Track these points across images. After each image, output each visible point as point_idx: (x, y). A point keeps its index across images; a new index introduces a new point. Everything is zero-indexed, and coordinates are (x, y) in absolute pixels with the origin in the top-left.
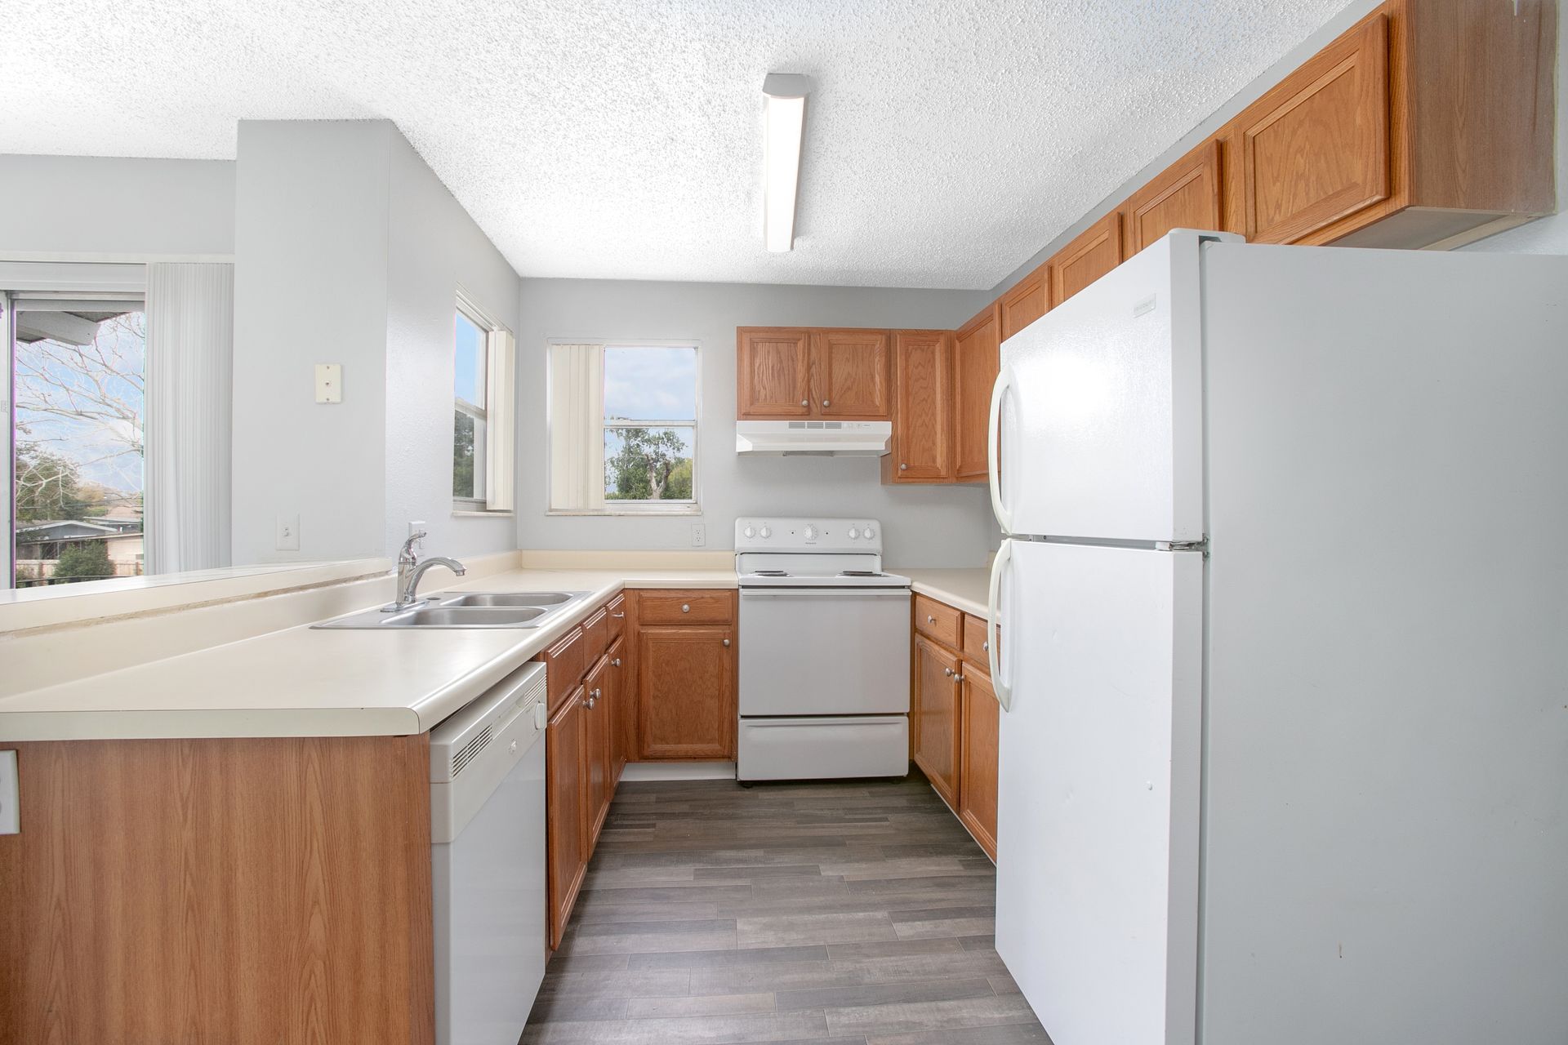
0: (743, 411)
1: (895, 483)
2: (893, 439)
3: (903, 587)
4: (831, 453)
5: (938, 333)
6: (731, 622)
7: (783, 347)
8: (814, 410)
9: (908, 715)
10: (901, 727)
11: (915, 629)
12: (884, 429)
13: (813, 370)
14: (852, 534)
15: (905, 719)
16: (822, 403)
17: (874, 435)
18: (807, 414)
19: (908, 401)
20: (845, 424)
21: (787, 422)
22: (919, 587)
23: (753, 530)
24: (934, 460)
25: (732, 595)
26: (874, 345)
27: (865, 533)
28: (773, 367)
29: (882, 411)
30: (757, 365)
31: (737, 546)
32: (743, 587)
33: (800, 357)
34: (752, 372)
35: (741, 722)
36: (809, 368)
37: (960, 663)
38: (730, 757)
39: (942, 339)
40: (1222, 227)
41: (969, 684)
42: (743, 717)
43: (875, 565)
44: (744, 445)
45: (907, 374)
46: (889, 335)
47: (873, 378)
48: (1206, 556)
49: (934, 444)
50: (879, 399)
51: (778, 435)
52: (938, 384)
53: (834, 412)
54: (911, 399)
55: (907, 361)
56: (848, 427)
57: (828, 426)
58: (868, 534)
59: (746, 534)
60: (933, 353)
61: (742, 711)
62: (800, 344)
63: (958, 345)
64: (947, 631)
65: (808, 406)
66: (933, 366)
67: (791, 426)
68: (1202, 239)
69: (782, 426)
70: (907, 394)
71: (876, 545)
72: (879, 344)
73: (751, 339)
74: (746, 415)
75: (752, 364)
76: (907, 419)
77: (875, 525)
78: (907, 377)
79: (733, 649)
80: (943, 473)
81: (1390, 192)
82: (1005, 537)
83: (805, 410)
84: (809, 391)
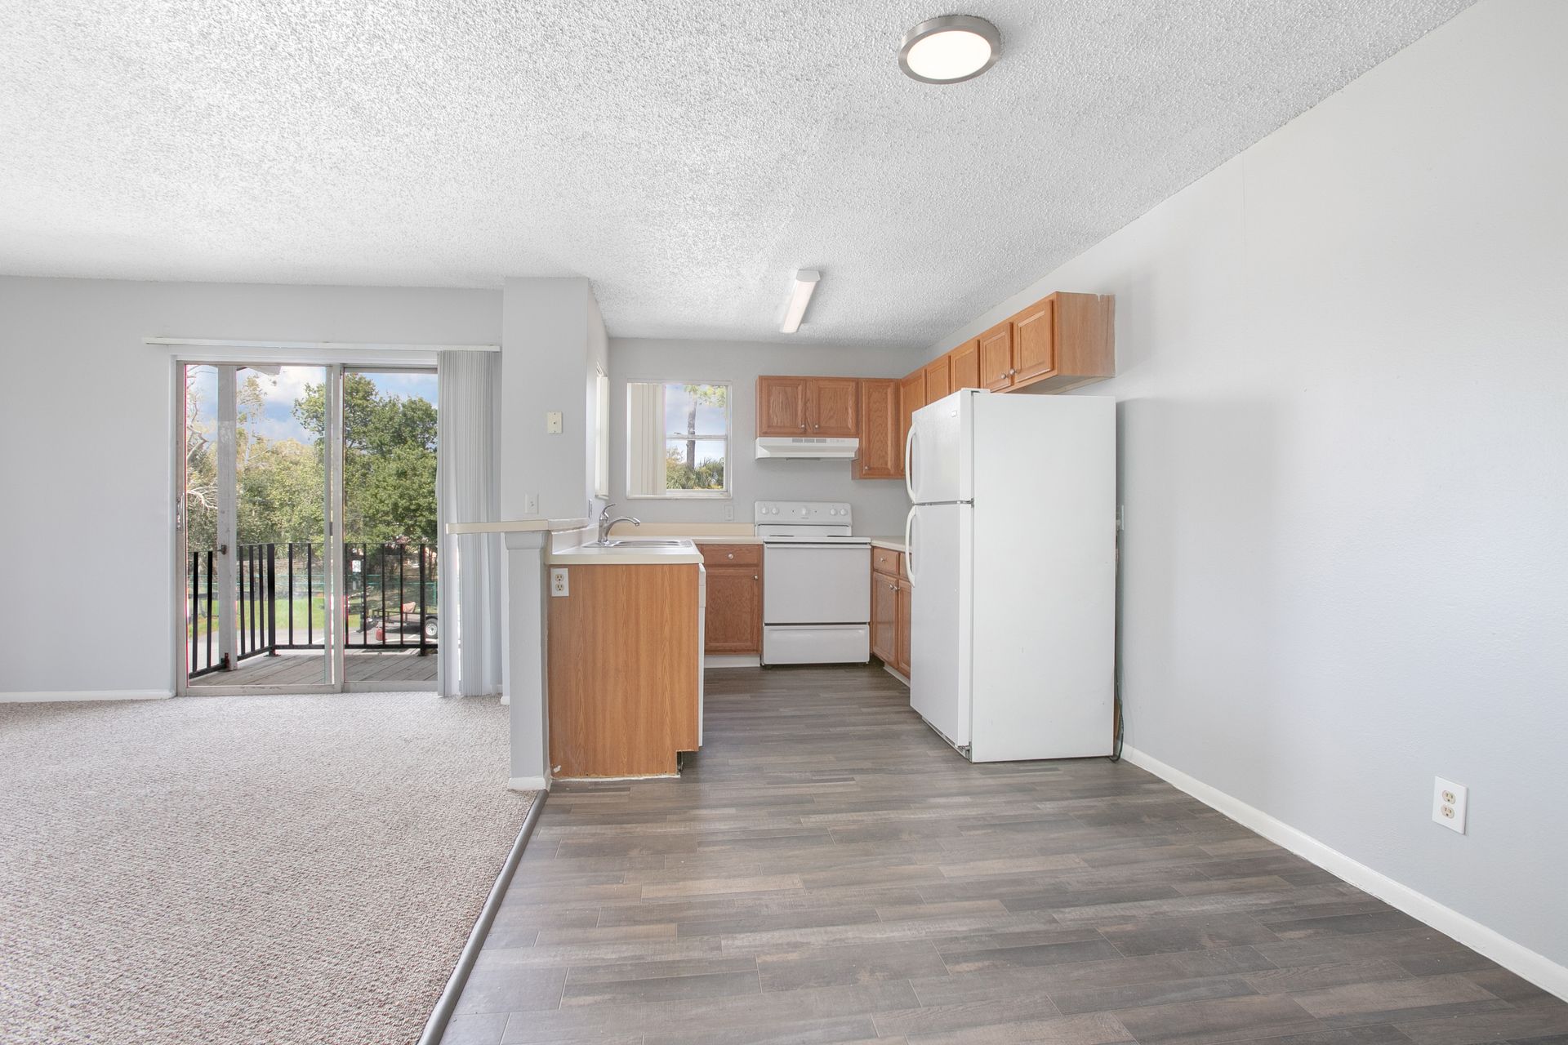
0: (764, 431)
1: (861, 478)
2: (860, 451)
3: (866, 544)
4: (818, 459)
5: (890, 380)
6: (759, 565)
7: (789, 389)
8: (809, 430)
9: (869, 623)
10: (864, 632)
11: (873, 570)
12: (854, 443)
13: (808, 404)
14: (833, 512)
15: (867, 626)
16: (814, 426)
17: (846, 447)
18: (804, 433)
19: (869, 426)
20: (828, 439)
21: (791, 438)
22: (876, 543)
23: (767, 509)
24: (886, 464)
25: (760, 548)
26: (847, 389)
27: (843, 513)
28: (782, 403)
29: (853, 430)
30: (772, 401)
31: (756, 520)
32: (767, 543)
33: (800, 396)
34: (769, 407)
35: (766, 628)
36: (805, 403)
37: (897, 582)
38: (758, 651)
39: (892, 385)
40: (979, 387)
41: (902, 591)
42: (767, 624)
43: (848, 531)
44: (762, 453)
45: (869, 407)
46: (857, 382)
47: (847, 409)
48: (973, 506)
49: (886, 453)
50: (850, 423)
51: (785, 446)
52: (889, 414)
53: (823, 432)
54: (871, 423)
55: (869, 398)
56: (831, 442)
57: (817, 441)
58: (842, 512)
59: (761, 512)
60: (886, 393)
61: (766, 621)
62: (800, 388)
63: (902, 389)
64: (891, 566)
65: (805, 429)
66: (886, 402)
67: (793, 441)
68: (972, 392)
69: (787, 441)
70: (869, 420)
71: (848, 519)
72: (851, 388)
73: (768, 384)
74: (765, 434)
75: (769, 402)
76: (869, 437)
77: (848, 506)
78: (869, 410)
79: (760, 583)
80: (892, 472)
81: (1053, 369)
82: (914, 505)
83: (803, 430)
84: (806, 418)
